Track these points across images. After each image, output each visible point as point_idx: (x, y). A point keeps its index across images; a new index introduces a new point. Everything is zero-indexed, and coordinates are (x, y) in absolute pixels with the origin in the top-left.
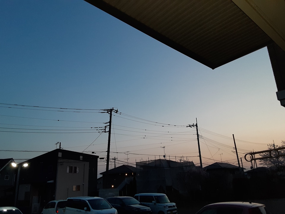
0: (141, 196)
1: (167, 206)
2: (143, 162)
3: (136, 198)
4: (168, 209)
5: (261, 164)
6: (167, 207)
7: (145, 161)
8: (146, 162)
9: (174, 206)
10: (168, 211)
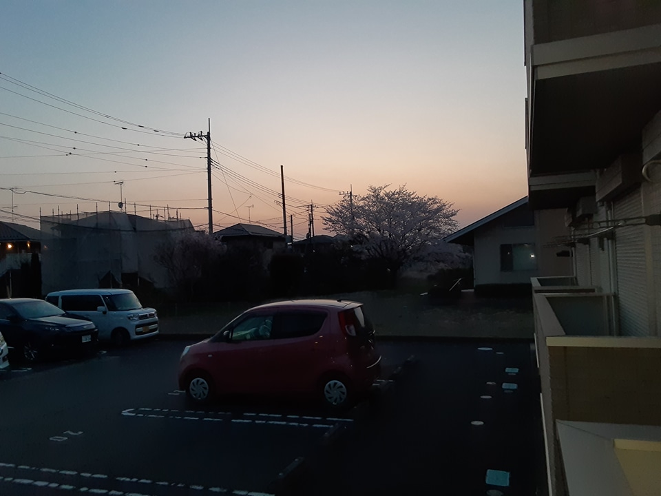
0: (64, 297)
1: (134, 315)
2: (62, 215)
3: (54, 301)
4: (137, 323)
5: (326, 229)
6: (136, 319)
7: (67, 215)
8: (69, 217)
9: (152, 315)
10: (138, 326)
